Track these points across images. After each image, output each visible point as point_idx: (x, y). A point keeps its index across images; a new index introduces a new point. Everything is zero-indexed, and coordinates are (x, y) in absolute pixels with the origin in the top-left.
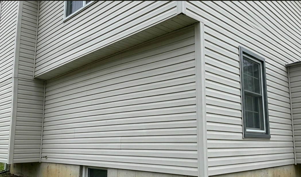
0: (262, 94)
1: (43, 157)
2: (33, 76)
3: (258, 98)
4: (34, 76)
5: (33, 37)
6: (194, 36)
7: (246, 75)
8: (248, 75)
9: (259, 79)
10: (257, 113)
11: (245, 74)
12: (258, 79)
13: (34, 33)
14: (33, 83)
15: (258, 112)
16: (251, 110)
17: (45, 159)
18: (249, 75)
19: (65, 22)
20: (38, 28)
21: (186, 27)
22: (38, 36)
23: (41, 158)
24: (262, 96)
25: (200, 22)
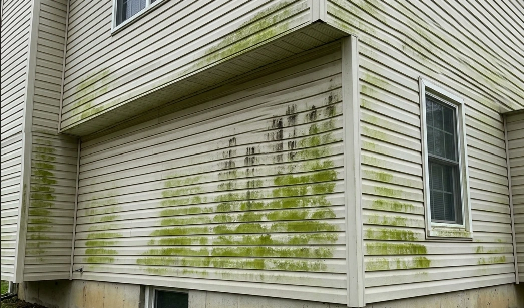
0: (458, 161)
1: (76, 271)
2: (59, 129)
3: (451, 167)
4: (61, 130)
5: (59, 60)
6: (341, 59)
7: (432, 127)
8: (434, 128)
9: (454, 135)
10: (450, 194)
11: (429, 126)
12: (452, 134)
13: (59, 53)
14: (59, 142)
15: (453, 192)
16: (440, 189)
17: (79, 273)
18: (436, 128)
19: (113, 34)
20: (67, 45)
21: (326, 43)
22: (66, 58)
23: (73, 272)
24: (459, 165)
25: (351, 35)
